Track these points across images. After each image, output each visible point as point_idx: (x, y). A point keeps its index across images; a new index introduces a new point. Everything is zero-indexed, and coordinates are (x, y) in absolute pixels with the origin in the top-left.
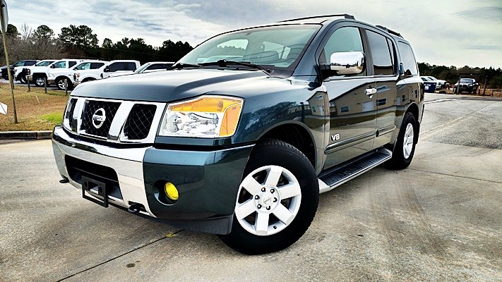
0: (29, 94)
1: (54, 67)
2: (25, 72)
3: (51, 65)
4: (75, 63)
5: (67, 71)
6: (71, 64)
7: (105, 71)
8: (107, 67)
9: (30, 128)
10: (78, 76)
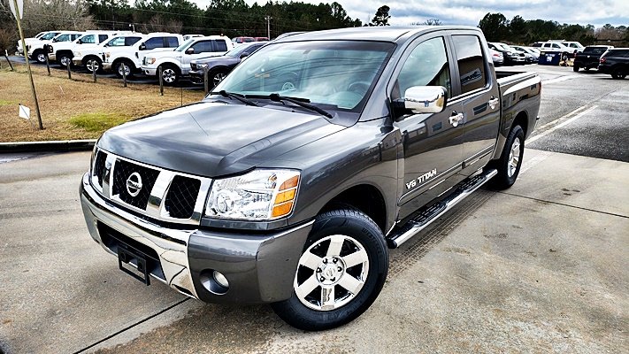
1: (81, 42)
2: (47, 49)
3: (77, 40)
4: (106, 37)
5: (95, 49)
6: (102, 38)
7: (140, 49)
8: (143, 44)
9: (59, 136)
10: (108, 56)
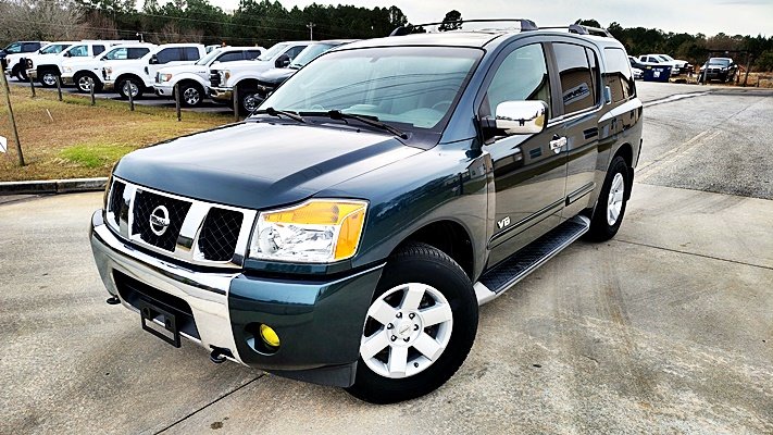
0: (34, 102)
1: (69, 55)
2: (24, 64)
3: (65, 52)
4: (103, 48)
5: (89, 63)
6: (97, 50)
7: (151, 62)
8: (154, 57)
9: (45, 176)
10: (110, 72)
